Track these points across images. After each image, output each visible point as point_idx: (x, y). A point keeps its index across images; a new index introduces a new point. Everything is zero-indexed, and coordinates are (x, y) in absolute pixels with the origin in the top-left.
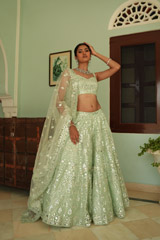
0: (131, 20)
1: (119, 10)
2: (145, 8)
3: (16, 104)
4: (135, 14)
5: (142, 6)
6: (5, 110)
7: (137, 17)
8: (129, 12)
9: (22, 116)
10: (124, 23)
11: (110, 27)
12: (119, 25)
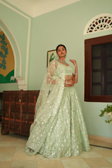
0: (98, 28)
1: (90, 22)
2: (106, 20)
3: (26, 83)
4: (100, 24)
5: (105, 19)
6: (19, 87)
7: (101, 26)
8: (97, 23)
9: (30, 90)
10: (93, 30)
11: (85, 33)
12: (90, 31)
